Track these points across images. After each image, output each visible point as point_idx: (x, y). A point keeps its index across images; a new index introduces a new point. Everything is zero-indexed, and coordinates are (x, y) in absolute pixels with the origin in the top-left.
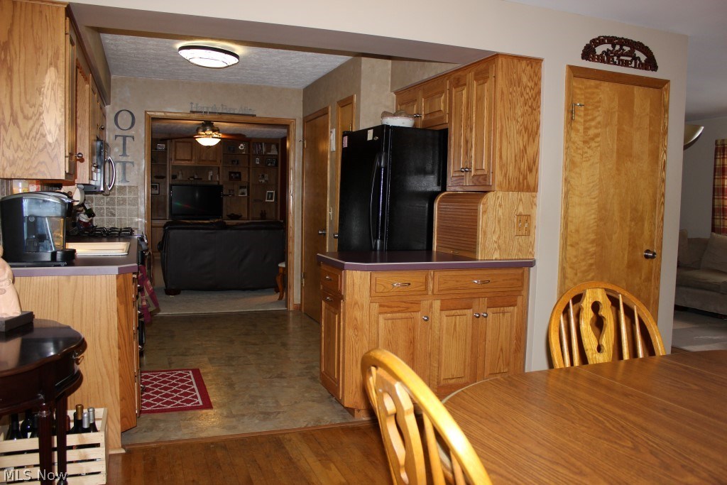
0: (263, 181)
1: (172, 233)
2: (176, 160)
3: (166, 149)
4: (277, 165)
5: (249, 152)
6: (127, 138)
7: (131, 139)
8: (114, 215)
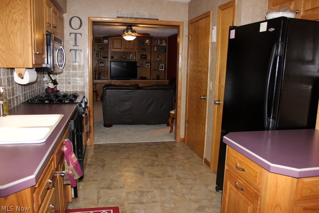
0: (158, 59)
1: (108, 91)
2: (113, 48)
3: (108, 43)
4: (165, 51)
5: (151, 44)
6: (77, 34)
7: (80, 35)
8: (70, 83)
